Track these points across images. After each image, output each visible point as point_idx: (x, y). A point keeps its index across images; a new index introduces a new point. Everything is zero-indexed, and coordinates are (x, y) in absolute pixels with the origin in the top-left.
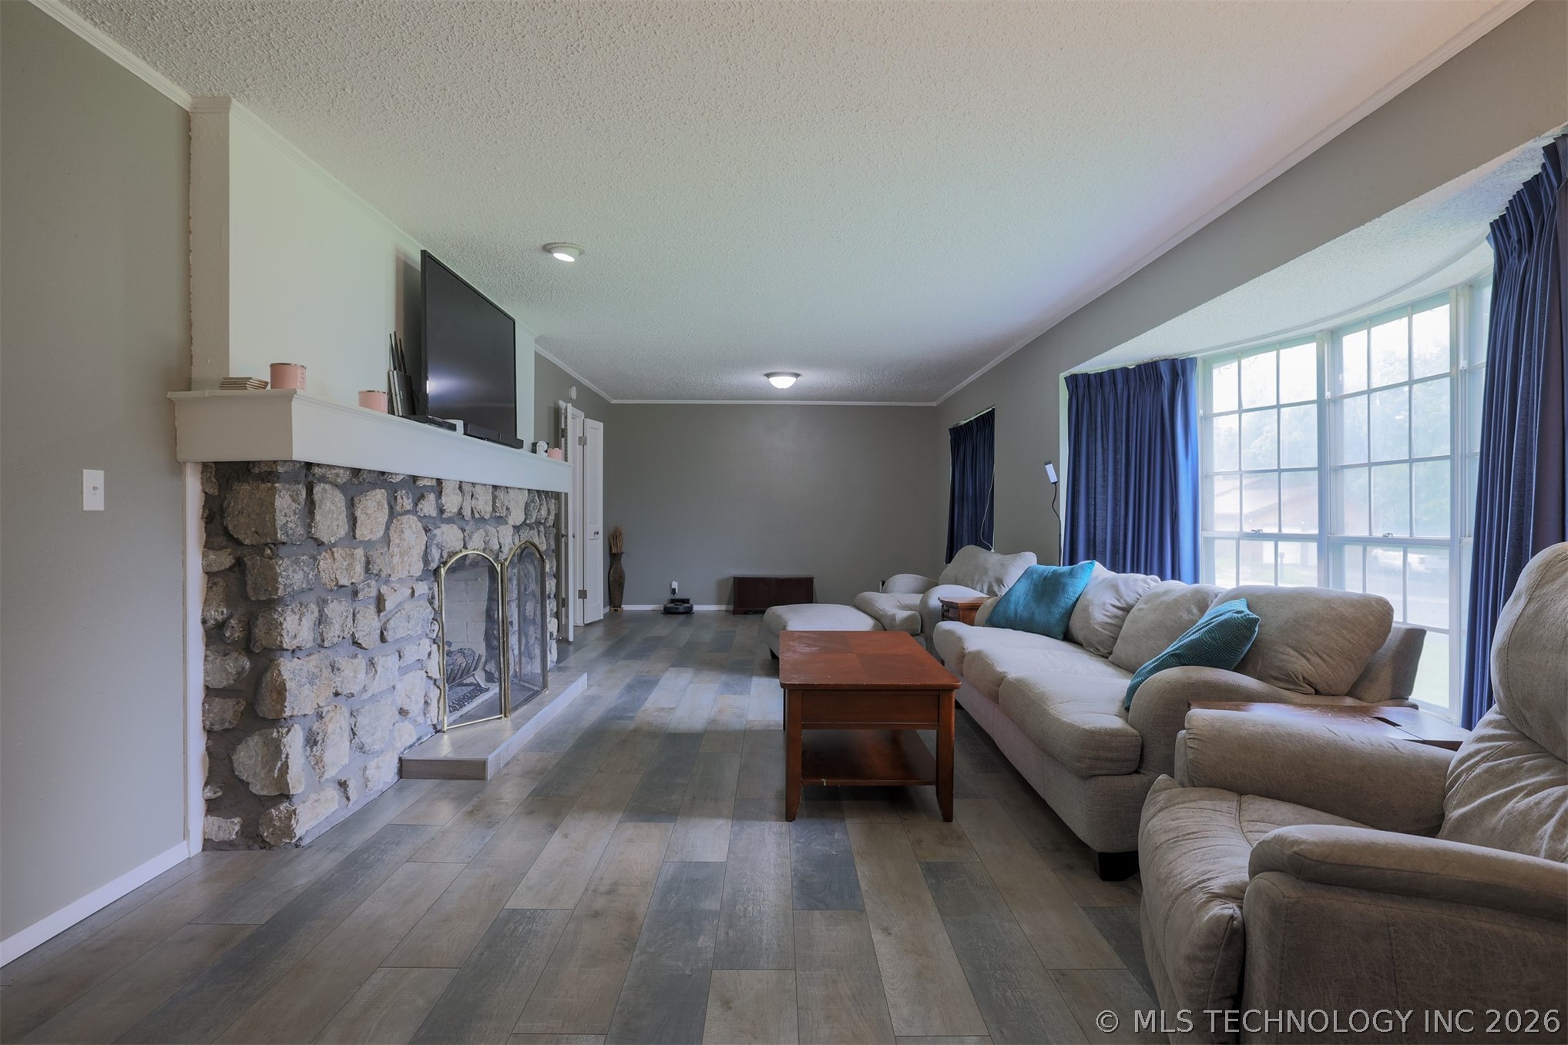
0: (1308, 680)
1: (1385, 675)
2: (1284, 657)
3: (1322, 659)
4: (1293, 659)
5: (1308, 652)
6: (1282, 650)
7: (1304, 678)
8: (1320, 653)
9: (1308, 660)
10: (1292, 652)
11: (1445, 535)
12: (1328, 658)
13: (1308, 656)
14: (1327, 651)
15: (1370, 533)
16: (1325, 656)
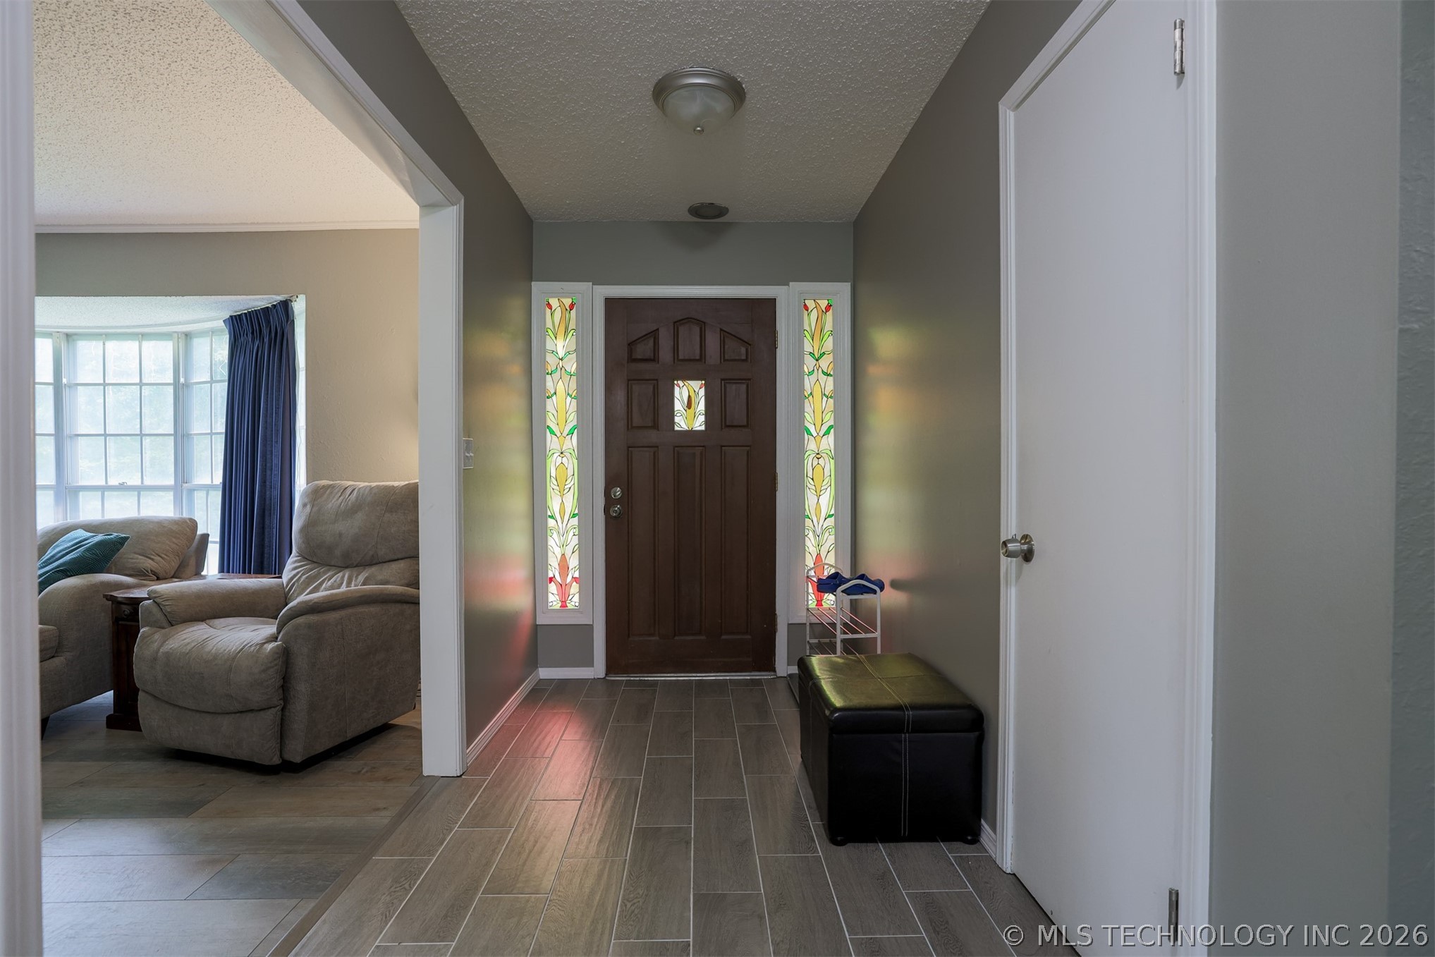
0: (154, 572)
1: (193, 562)
2: (134, 561)
3: (161, 557)
4: (142, 561)
5: (152, 555)
6: (131, 557)
7: (151, 571)
8: (160, 554)
9: (152, 559)
10: (140, 557)
11: (171, 482)
12: (165, 557)
13: (152, 557)
14: (164, 552)
15: (106, 482)
16: (163, 556)
